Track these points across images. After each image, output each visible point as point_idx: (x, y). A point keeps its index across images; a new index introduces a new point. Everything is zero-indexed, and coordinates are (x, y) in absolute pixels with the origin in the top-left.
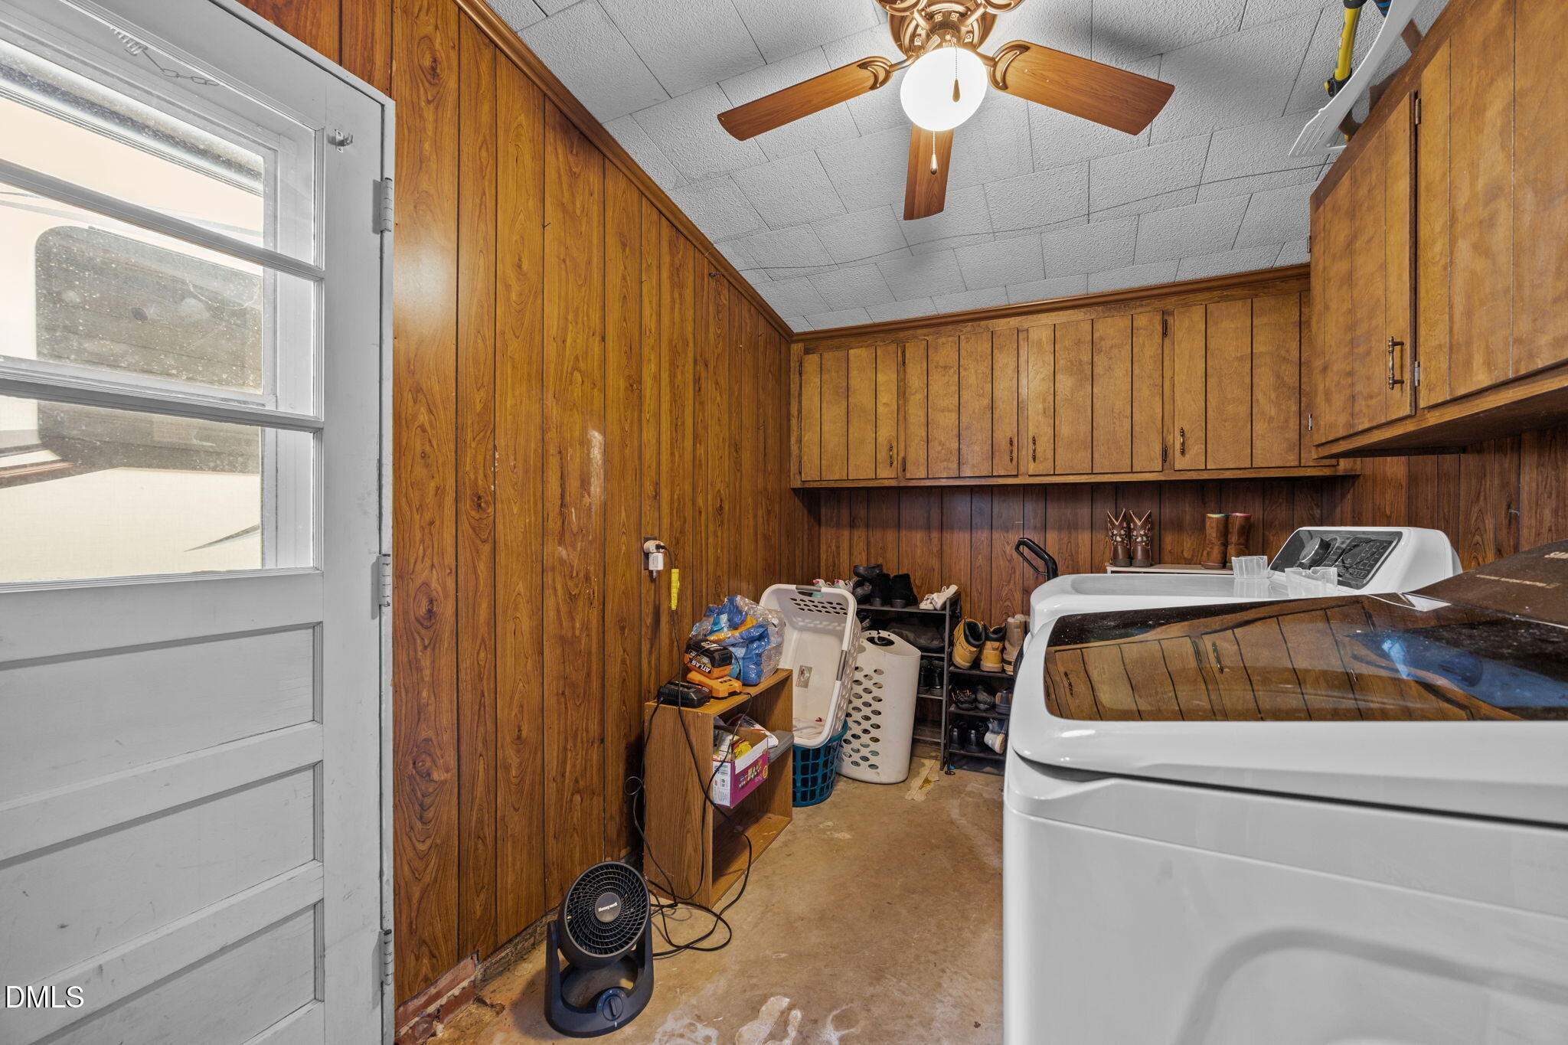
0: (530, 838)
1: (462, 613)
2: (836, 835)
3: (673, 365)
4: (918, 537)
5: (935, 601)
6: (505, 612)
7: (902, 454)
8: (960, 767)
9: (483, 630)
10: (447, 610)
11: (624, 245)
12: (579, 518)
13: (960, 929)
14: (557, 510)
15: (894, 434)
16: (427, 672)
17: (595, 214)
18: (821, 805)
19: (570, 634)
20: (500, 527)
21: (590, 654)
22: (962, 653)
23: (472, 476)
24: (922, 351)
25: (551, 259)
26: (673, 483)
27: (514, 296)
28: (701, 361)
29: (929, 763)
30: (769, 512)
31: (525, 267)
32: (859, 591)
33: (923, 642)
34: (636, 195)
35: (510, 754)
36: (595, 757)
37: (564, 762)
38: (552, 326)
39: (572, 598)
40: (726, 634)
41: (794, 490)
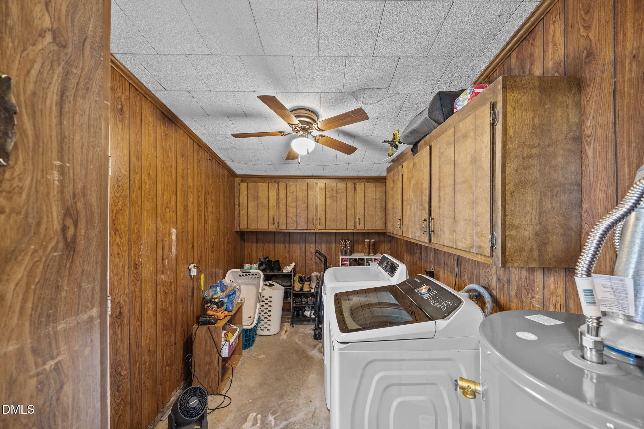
0: (152, 387)
1: (131, 310)
2: (259, 357)
3: (198, 196)
4: (281, 246)
5: (288, 269)
6: (144, 305)
7: (277, 221)
8: (296, 324)
9: (138, 314)
10: (126, 310)
11: (183, 156)
12: (168, 263)
13: (303, 377)
14: (161, 262)
15: (275, 214)
16: (119, 335)
17: (173, 148)
18: (252, 347)
19: (165, 307)
20: (143, 274)
21: (172, 312)
22: (297, 287)
23: (134, 257)
24: (284, 186)
25: (159, 168)
26: (198, 240)
27: (147, 186)
28: (207, 192)
29: (286, 324)
30: (228, 242)
31: (151, 174)
32: (261, 268)
33: (284, 284)
34: (186, 137)
35: (146, 358)
36: (173, 350)
37: (163, 356)
38: (159, 192)
39: (166, 293)
40: (220, 294)
41: (236, 232)
